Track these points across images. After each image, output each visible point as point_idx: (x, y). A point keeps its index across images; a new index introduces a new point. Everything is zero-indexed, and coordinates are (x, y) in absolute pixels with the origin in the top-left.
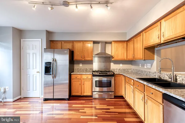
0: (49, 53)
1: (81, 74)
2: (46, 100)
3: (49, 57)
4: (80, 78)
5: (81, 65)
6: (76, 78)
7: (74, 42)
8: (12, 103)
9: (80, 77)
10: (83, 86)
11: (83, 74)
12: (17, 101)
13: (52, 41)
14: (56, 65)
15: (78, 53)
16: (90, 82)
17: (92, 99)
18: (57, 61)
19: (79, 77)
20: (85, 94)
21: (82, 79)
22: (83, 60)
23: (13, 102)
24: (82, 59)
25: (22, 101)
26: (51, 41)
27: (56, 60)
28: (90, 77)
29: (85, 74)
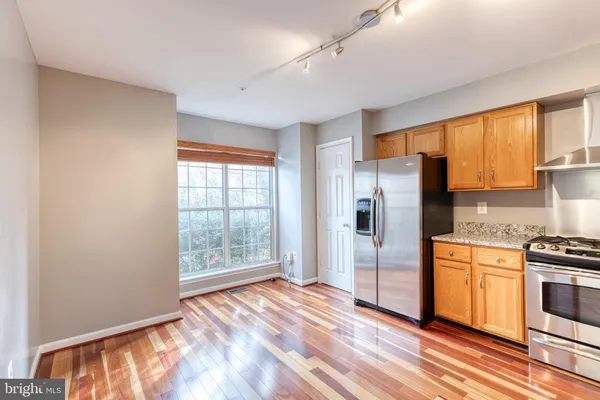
0: (367, 174)
1: (469, 245)
2: (360, 303)
3: (365, 185)
4: (468, 260)
5: (482, 209)
6: (448, 257)
7: (450, 126)
8: (301, 290)
9: (468, 254)
10: (479, 292)
11: (480, 246)
12: (311, 287)
13: (382, 137)
14: (383, 208)
15: (464, 164)
16: (516, 284)
17: (527, 363)
18: (385, 194)
19: (463, 253)
20: (490, 328)
21: (475, 264)
22: (487, 188)
23: (304, 286)
24: (480, 185)
25: (319, 290)
26: (378, 136)
27: (381, 193)
28: (514, 260)
29: (487, 244)
